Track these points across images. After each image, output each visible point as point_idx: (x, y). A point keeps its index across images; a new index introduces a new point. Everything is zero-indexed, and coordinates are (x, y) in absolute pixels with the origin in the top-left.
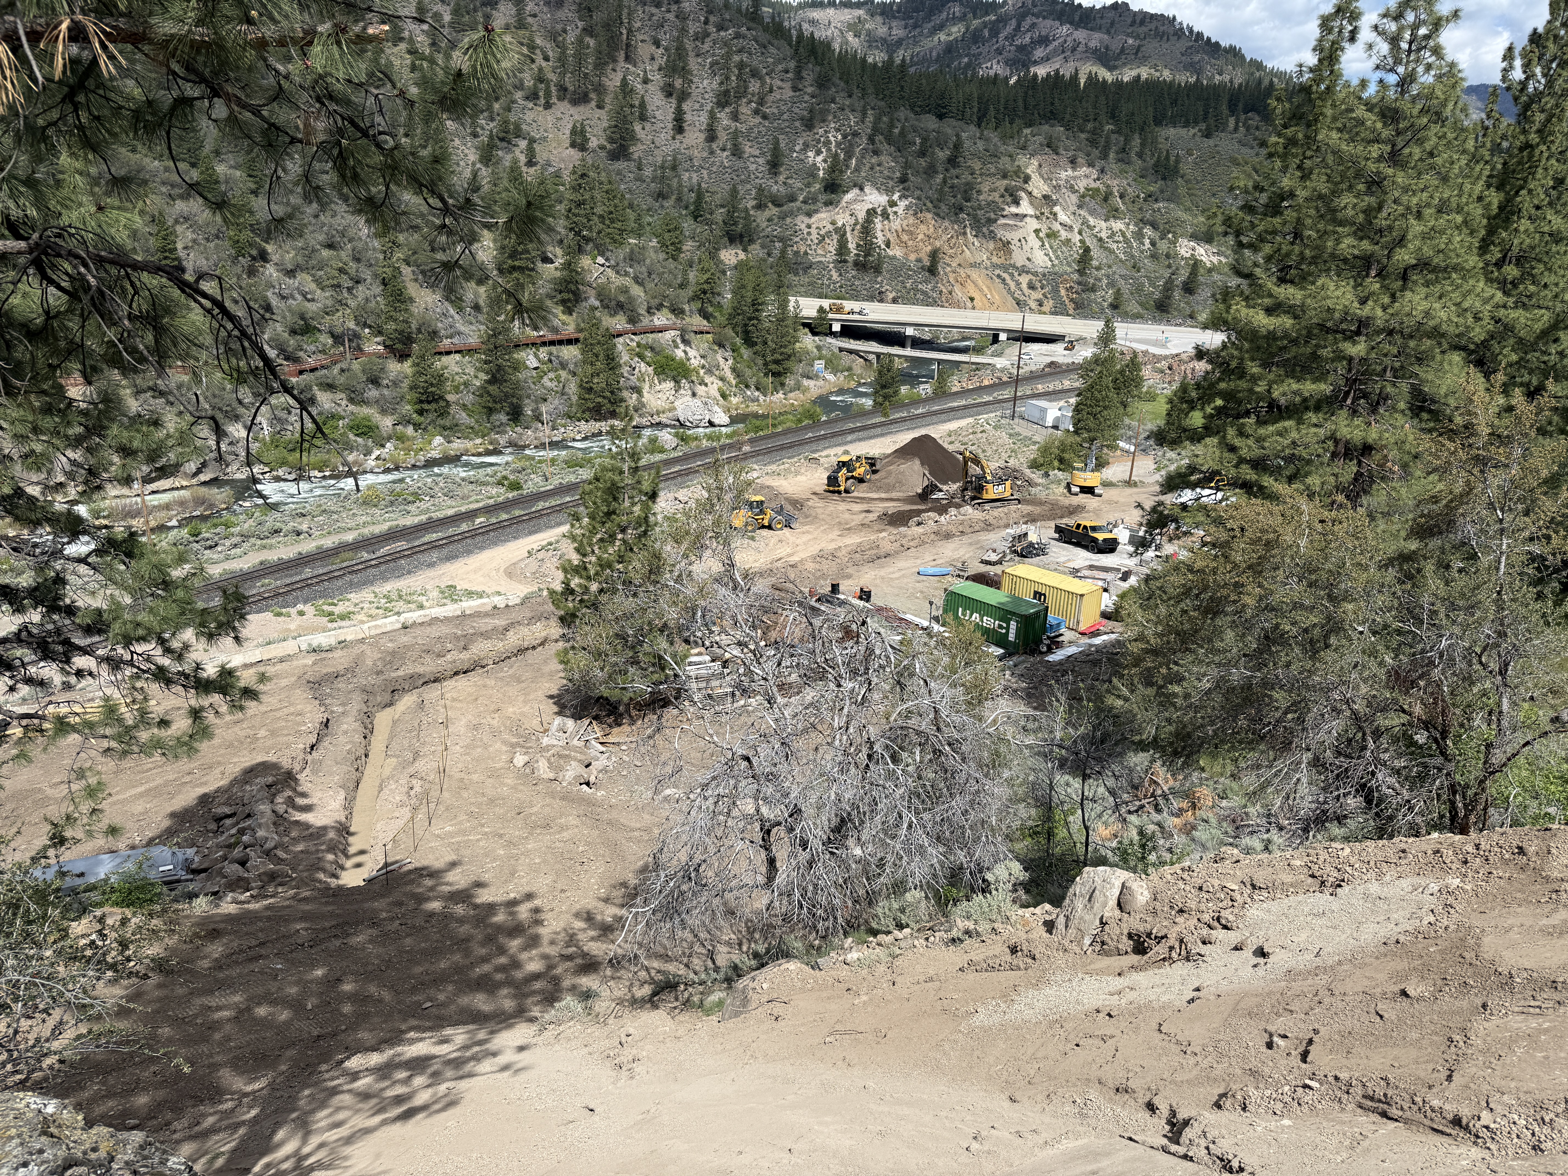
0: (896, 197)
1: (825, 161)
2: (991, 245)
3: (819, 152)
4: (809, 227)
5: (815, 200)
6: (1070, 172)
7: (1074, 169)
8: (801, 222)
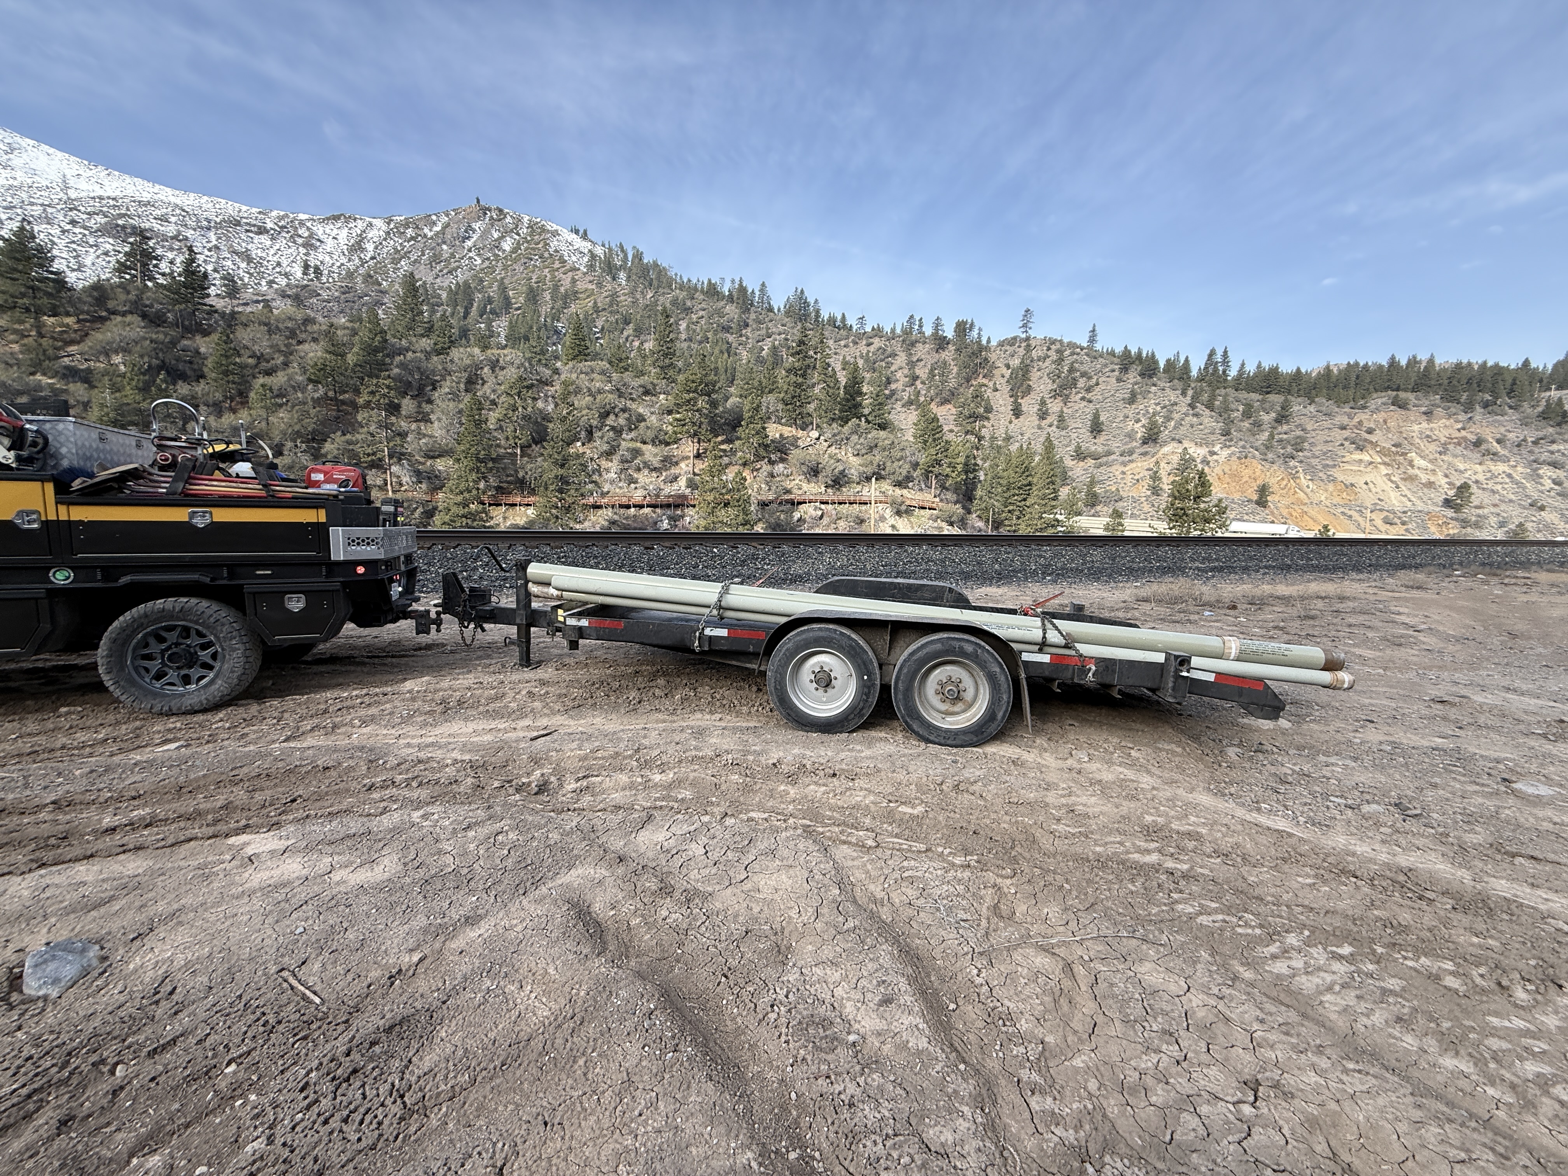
0: (1217, 448)
1: (1144, 426)
2: (1331, 487)
3: (1138, 421)
4: (1123, 473)
5: (1131, 453)
6: (1425, 425)
7: (1429, 421)
8: (1117, 469)
